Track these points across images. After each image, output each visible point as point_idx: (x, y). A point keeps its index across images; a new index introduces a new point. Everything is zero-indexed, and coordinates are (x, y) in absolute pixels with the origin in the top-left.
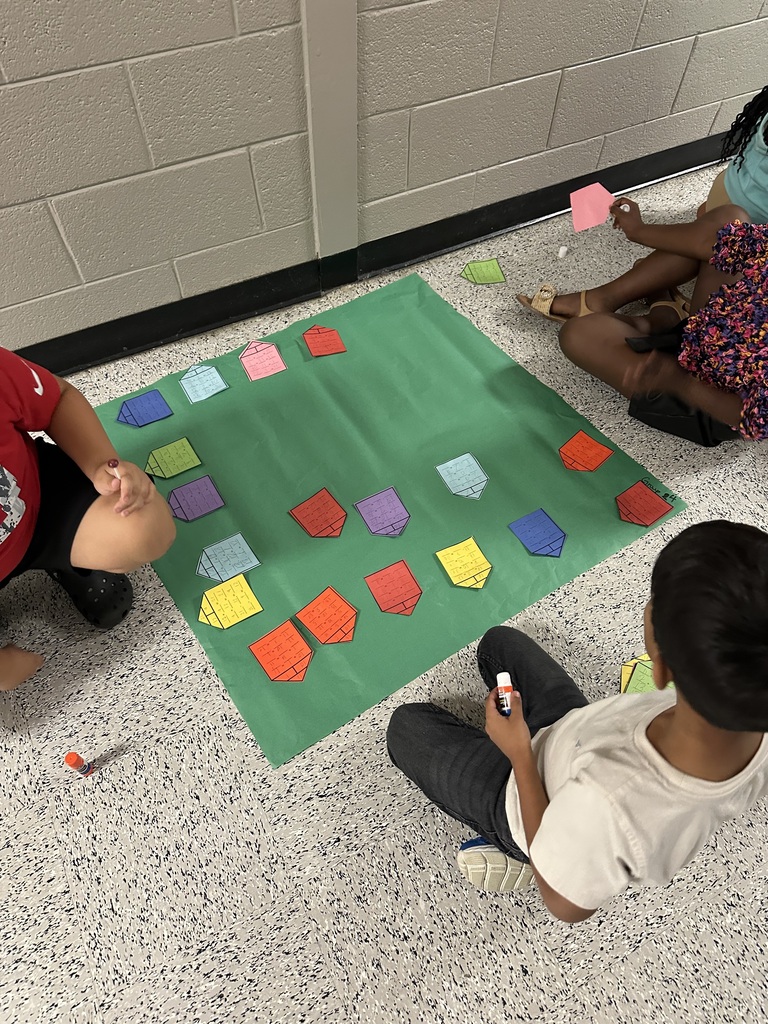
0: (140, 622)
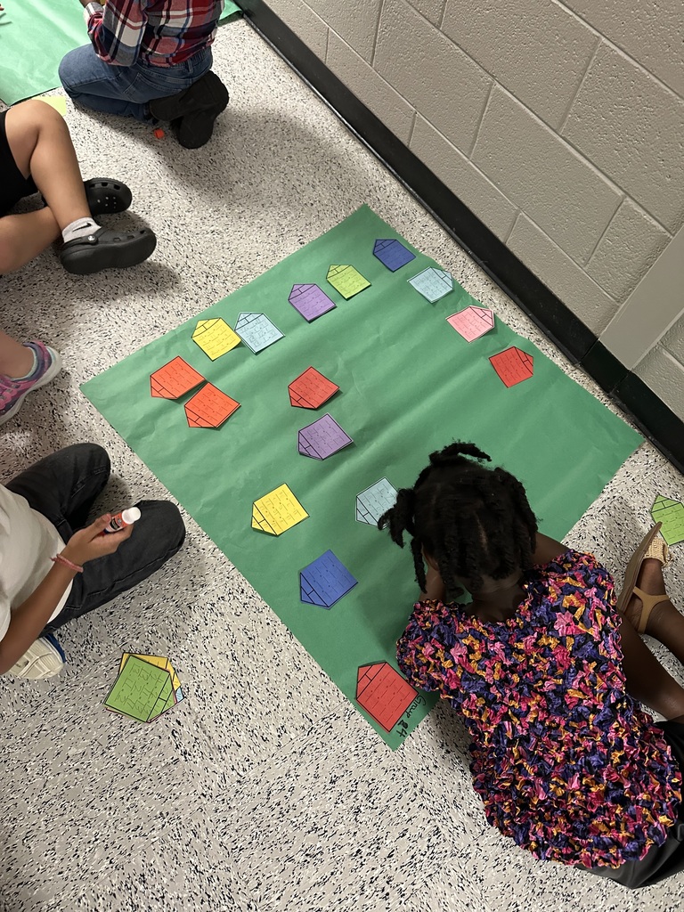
0: (196, 283)
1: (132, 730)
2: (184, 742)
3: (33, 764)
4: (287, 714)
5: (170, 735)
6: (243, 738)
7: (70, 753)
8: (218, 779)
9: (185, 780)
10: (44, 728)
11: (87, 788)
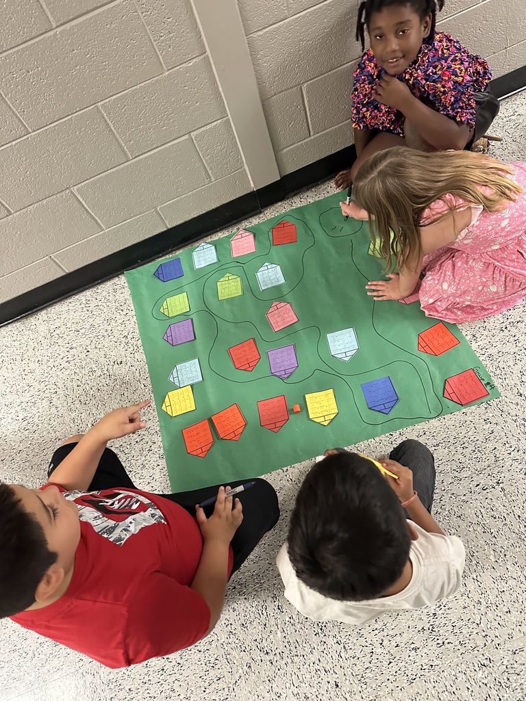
1: (480, 516)
2: (491, 483)
3: (499, 586)
4: (477, 417)
5: (485, 492)
6: (490, 445)
7: (493, 560)
8: (516, 463)
9: (515, 485)
10: (475, 578)
11: (518, 549)
